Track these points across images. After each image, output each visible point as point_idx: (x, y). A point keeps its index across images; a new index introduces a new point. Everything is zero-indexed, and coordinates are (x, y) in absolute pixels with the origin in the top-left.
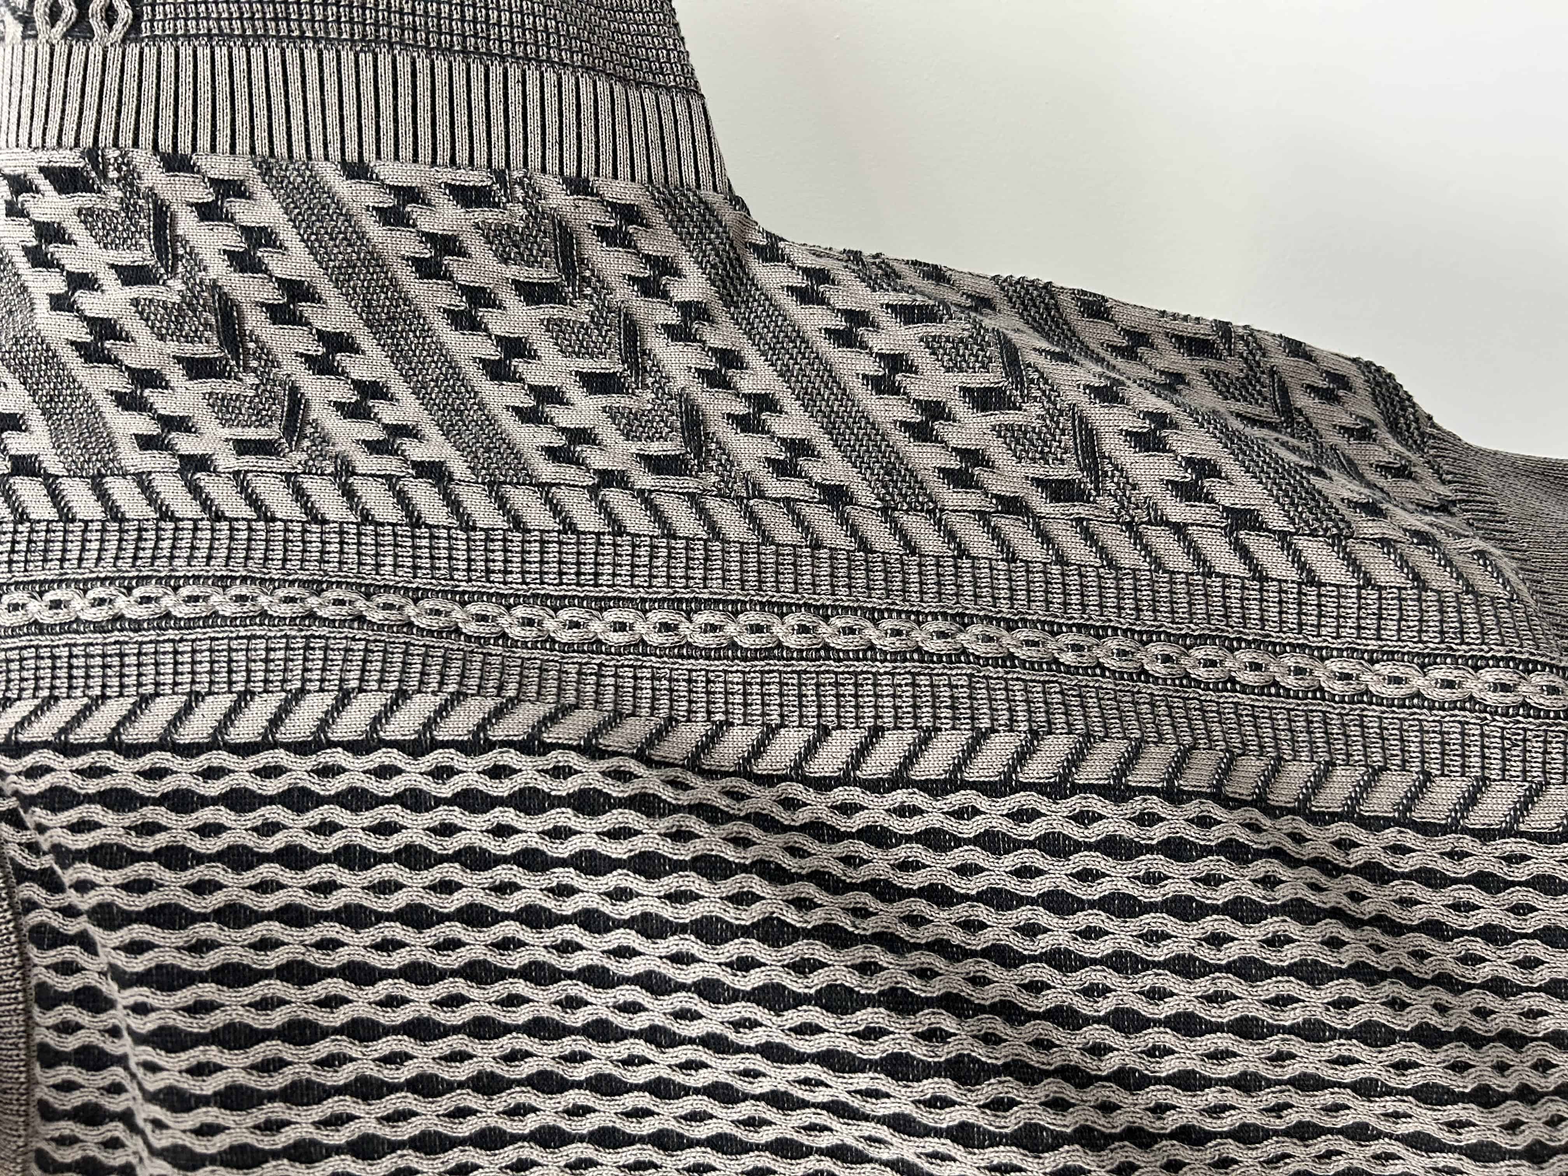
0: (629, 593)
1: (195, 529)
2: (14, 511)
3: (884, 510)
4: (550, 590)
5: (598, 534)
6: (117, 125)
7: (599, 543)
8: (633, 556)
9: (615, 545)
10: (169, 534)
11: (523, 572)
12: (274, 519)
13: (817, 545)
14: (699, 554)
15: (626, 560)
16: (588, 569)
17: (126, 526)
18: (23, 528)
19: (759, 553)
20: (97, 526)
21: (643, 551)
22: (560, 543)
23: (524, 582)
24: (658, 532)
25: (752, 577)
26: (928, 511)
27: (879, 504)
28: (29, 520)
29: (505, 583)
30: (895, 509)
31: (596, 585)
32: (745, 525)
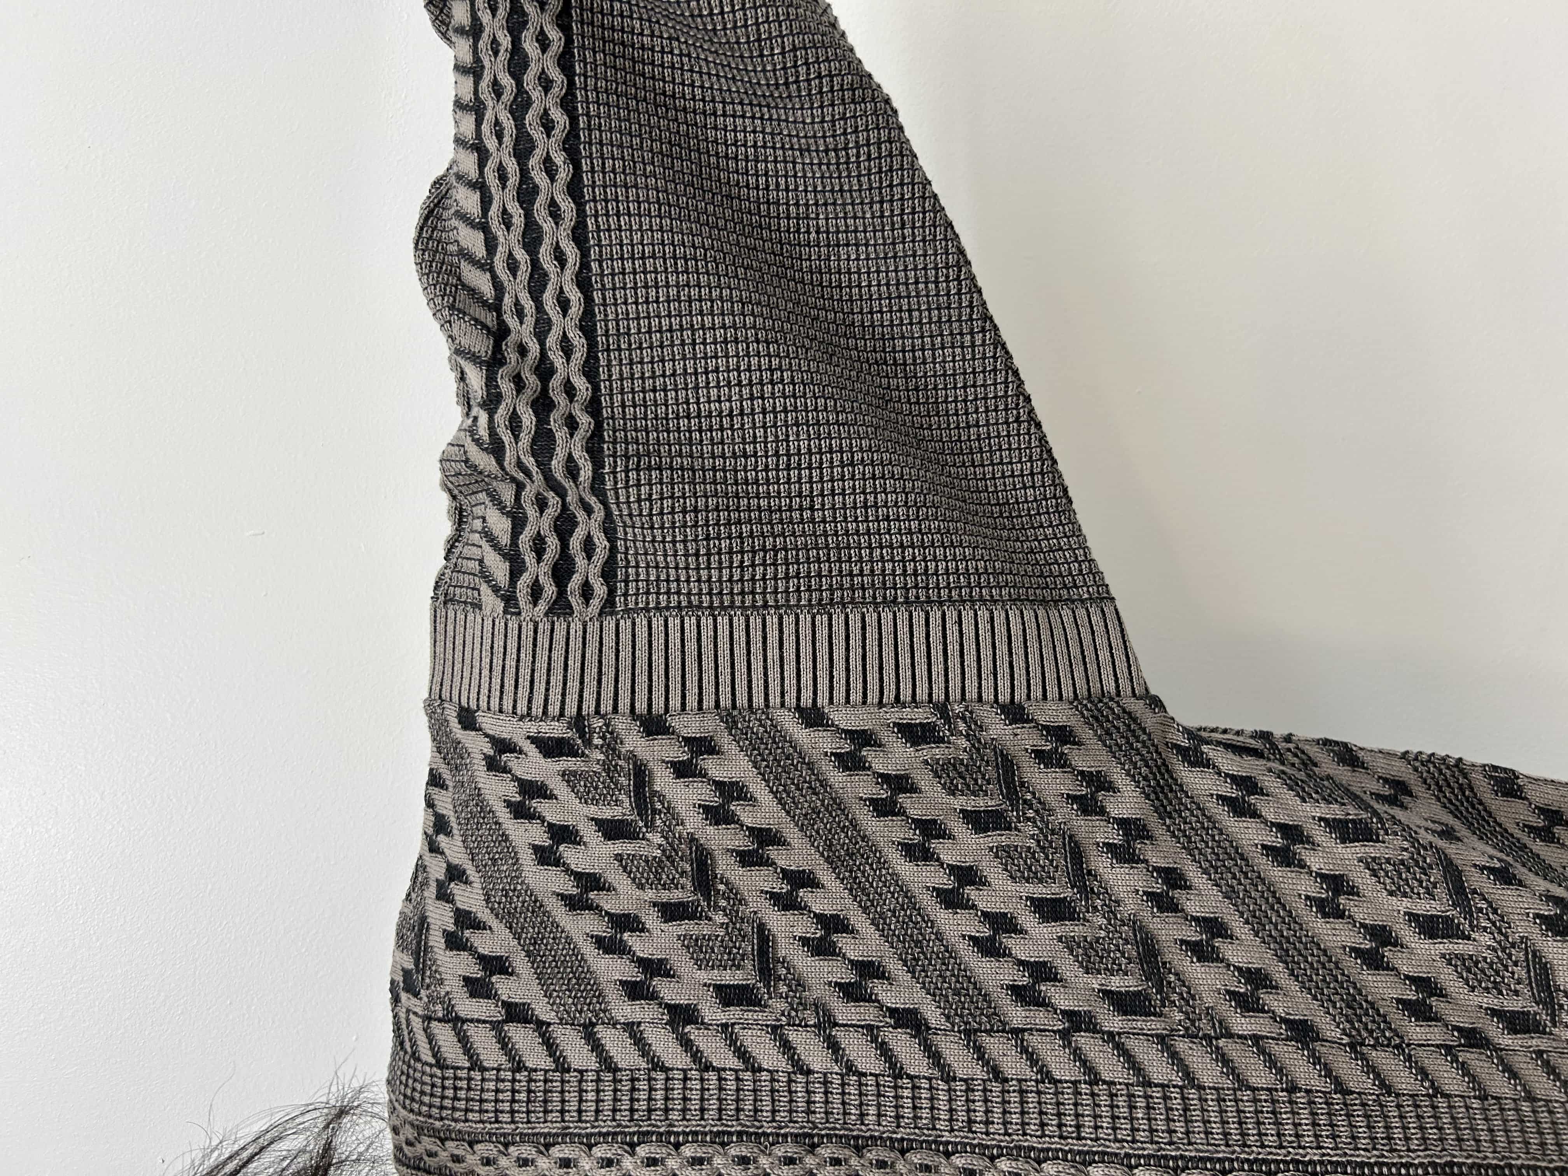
0: (1114, 1147)
1: (685, 1079)
2: (511, 1059)
3: (1352, 1046)
4: (1034, 1142)
5: (1075, 1083)
6: (599, 694)
7: (1077, 1093)
8: (1112, 1106)
9: (1093, 1095)
10: (659, 1085)
11: (1005, 1123)
12: (760, 1070)
13: (1292, 1089)
14: (1176, 1103)
15: (1105, 1111)
16: (1069, 1120)
17: (619, 1075)
18: (521, 1076)
19: (1236, 1101)
20: (591, 1076)
21: (1121, 1101)
22: (1039, 1093)
23: (1006, 1134)
24: (1133, 1080)
25: (1233, 1128)
26: (1396, 1047)
27: (1346, 1040)
28: (526, 1069)
29: (987, 1134)
30: (1362, 1044)
31: (1079, 1138)
32: (1218, 1068)
